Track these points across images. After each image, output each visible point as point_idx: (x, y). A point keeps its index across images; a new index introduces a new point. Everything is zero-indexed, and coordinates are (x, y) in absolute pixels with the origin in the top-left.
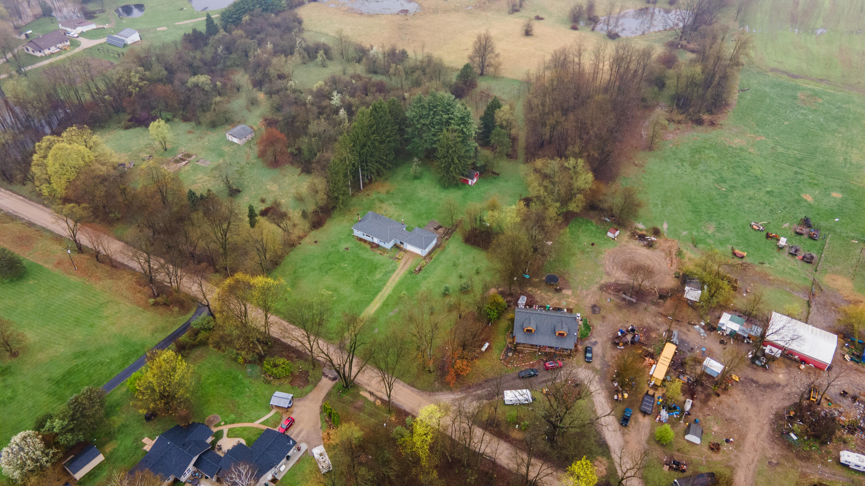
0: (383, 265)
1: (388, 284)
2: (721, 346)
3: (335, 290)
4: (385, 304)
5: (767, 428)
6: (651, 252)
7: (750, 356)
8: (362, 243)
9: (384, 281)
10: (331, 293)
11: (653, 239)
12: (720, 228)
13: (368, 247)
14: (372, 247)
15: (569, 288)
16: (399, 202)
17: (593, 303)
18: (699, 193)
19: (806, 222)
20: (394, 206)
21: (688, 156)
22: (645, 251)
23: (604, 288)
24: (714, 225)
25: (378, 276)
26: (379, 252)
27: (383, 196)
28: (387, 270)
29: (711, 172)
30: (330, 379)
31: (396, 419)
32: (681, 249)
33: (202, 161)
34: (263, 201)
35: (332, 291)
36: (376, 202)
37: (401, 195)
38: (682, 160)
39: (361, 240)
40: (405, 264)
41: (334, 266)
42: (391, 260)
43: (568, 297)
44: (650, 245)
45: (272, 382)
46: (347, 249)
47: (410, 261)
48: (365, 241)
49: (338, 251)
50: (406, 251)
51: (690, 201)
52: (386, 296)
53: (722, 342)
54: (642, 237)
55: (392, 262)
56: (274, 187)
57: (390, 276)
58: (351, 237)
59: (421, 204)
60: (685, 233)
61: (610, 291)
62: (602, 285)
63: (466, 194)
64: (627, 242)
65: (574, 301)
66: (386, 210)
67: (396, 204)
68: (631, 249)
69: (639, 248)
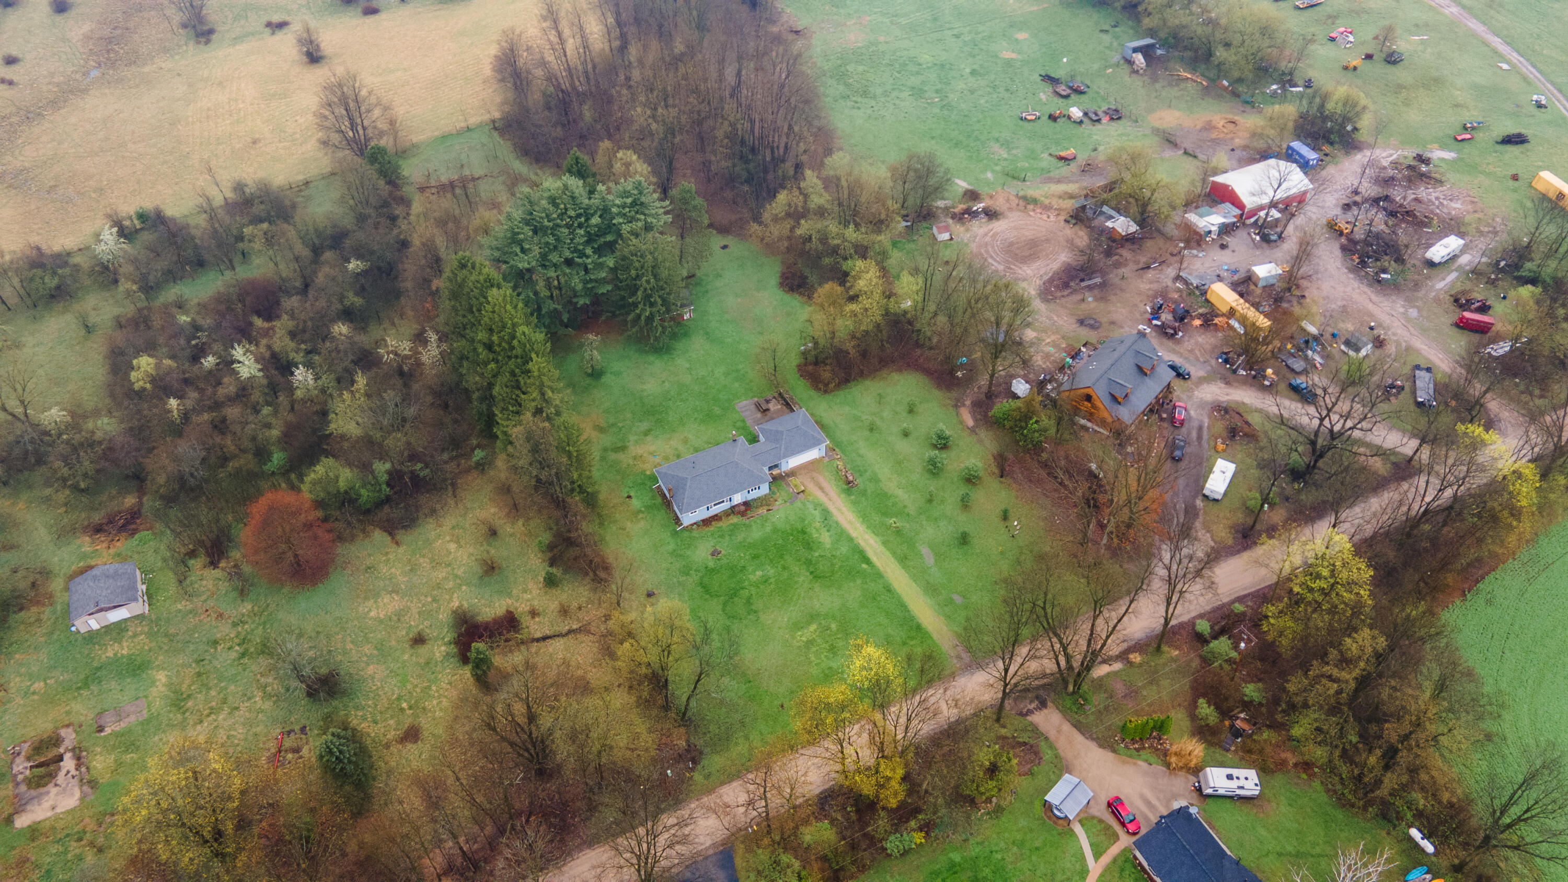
0: (803, 520)
1: (854, 534)
2: (1227, 252)
3: (813, 617)
4: (903, 560)
6: (1006, 221)
7: (1258, 238)
8: (724, 524)
9: (842, 535)
10: (813, 627)
11: (982, 205)
12: (1007, 145)
13: (735, 519)
14: (743, 514)
16: (644, 426)
17: (1074, 321)
18: (924, 121)
19: (1049, 79)
20: (649, 438)
21: (841, 87)
22: (998, 226)
23: (1047, 295)
24: (996, 147)
25: (826, 538)
26: (763, 511)
27: (607, 440)
28: (818, 519)
29: (893, 89)
30: (1038, 708)
31: (1176, 648)
32: (1021, 193)
34: (419, 640)
35: (809, 623)
36: (613, 456)
37: (629, 415)
38: (845, 97)
39: (706, 522)
40: (822, 489)
41: (745, 593)
42: (798, 504)
44: (991, 214)
46: (715, 553)
47: (821, 479)
48: (716, 518)
49: (710, 571)
50: (792, 473)
51: (933, 138)
52: (881, 549)
53: (1223, 247)
54: (970, 213)
55: (804, 504)
56: (387, 605)
57: (837, 523)
58: (686, 534)
59: (682, 400)
60: (989, 175)
61: (1059, 294)
62: (1040, 295)
63: (707, 333)
64: (967, 230)
65: (1053, 337)
66: (652, 454)
67: (646, 433)
68: (986, 234)
69: (991, 226)
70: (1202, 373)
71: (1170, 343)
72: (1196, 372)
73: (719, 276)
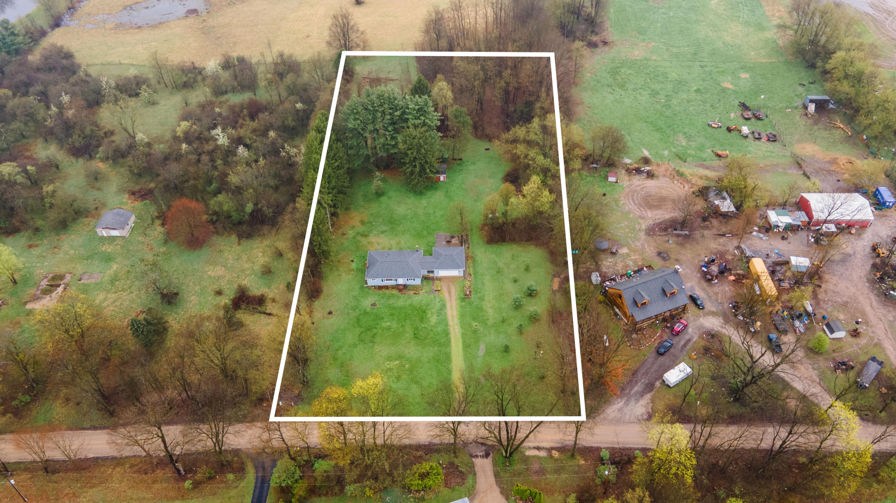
0: (428, 305)
1: (451, 323)
2: (785, 242)
3: (400, 357)
4: (466, 346)
5: (872, 297)
6: (657, 182)
7: (813, 240)
8: (387, 292)
9: (444, 321)
10: (397, 362)
11: (648, 168)
12: (689, 138)
13: (395, 292)
14: (400, 290)
15: (621, 246)
16: (385, 228)
17: (655, 251)
18: (647, 111)
19: (744, 107)
20: (382, 235)
21: (611, 80)
22: (651, 184)
23: (650, 231)
24: (681, 136)
25: (434, 319)
26: (411, 292)
27: (361, 229)
28: (437, 308)
29: (641, 88)
30: (482, 457)
31: (586, 460)
32: (677, 168)
33: (86, 276)
34: (219, 293)
35: (396, 360)
36: (359, 238)
37: (381, 220)
38: (609, 86)
39: (380, 288)
40: (450, 293)
41: (375, 331)
42: (432, 296)
43: (628, 255)
44: (650, 175)
45: (426, 497)
46: (374, 305)
47: (453, 287)
48: (386, 287)
49: (365, 313)
50: (440, 279)
51: (646, 122)
52: (459, 336)
53: (783, 238)
54: (638, 171)
55: (435, 297)
56: (219, 271)
57: (446, 314)
58: (367, 290)
59: (411, 222)
60: (666, 153)
61: (658, 233)
62: (646, 230)
63: (447, 192)
64: (630, 180)
65: (637, 257)
66: (378, 244)
67: (383, 232)
68: (639, 186)
69: (645, 182)
70: (714, 309)
71: (705, 285)
72: (709, 306)
73: (474, 163)
